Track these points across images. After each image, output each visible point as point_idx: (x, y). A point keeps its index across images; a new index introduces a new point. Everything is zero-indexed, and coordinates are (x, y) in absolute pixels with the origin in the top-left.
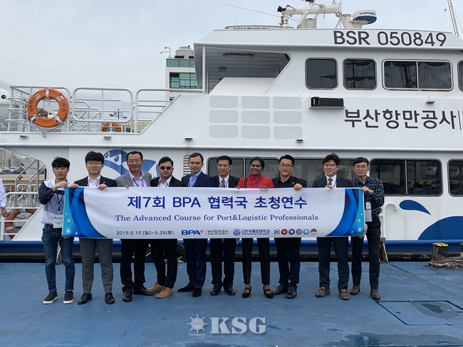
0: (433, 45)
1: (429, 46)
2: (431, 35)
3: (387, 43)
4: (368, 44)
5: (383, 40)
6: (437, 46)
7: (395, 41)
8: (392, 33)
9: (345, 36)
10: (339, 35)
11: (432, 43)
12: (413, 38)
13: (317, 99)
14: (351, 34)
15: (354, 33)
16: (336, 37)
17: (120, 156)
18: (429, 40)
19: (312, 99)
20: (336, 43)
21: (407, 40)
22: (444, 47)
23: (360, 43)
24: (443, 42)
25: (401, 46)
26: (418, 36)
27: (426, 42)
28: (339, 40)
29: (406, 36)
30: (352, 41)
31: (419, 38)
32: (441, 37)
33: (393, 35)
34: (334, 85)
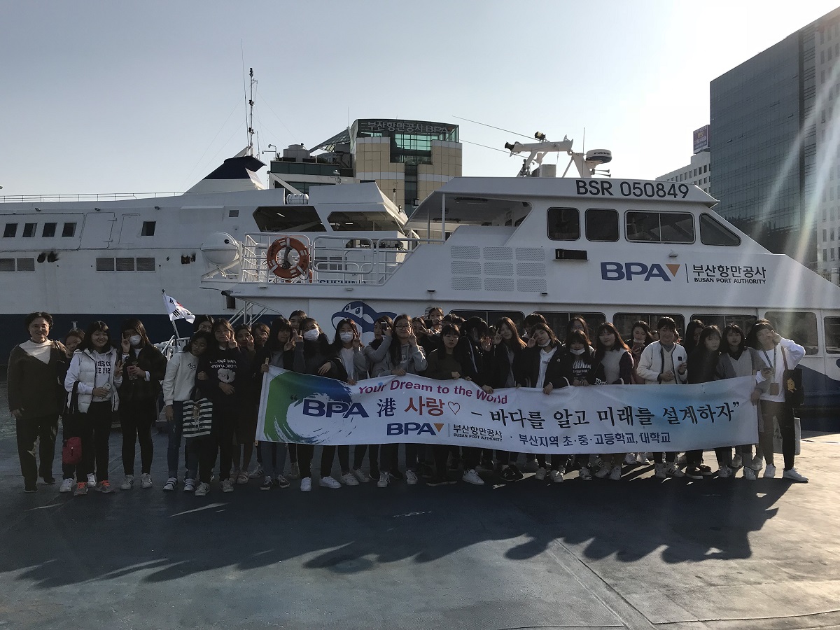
0: (675, 197)
1: (672, 198)
2: (673, 186)
3: (629, 194)
4: (611, 194)
5: (626, 191)
6: (680, 197)
7: (638, 191)
8: (635, 183)
9: (588, 186)
10: (581, 184)
11: (675, 195)
12: (656, 190)
13: (561, 251)
14: (593, 184)
15: (597, 183)
16: (578, 187)
17: (361, 308)
18: (672, 192)
19: (557, 250)
20: (579, 193)
21: (649, 192)
22: (685, 199)
23: (603, 194)
24: (685, 193)
25: (644, 197)
26: (660, 187)
27: (669, 194)
28: (582, 190)
29: (649, 187)
30: (595, 191)
31: (662, 190)
32: (683, 189)
33: (636, 186)
34: (576, 237)
